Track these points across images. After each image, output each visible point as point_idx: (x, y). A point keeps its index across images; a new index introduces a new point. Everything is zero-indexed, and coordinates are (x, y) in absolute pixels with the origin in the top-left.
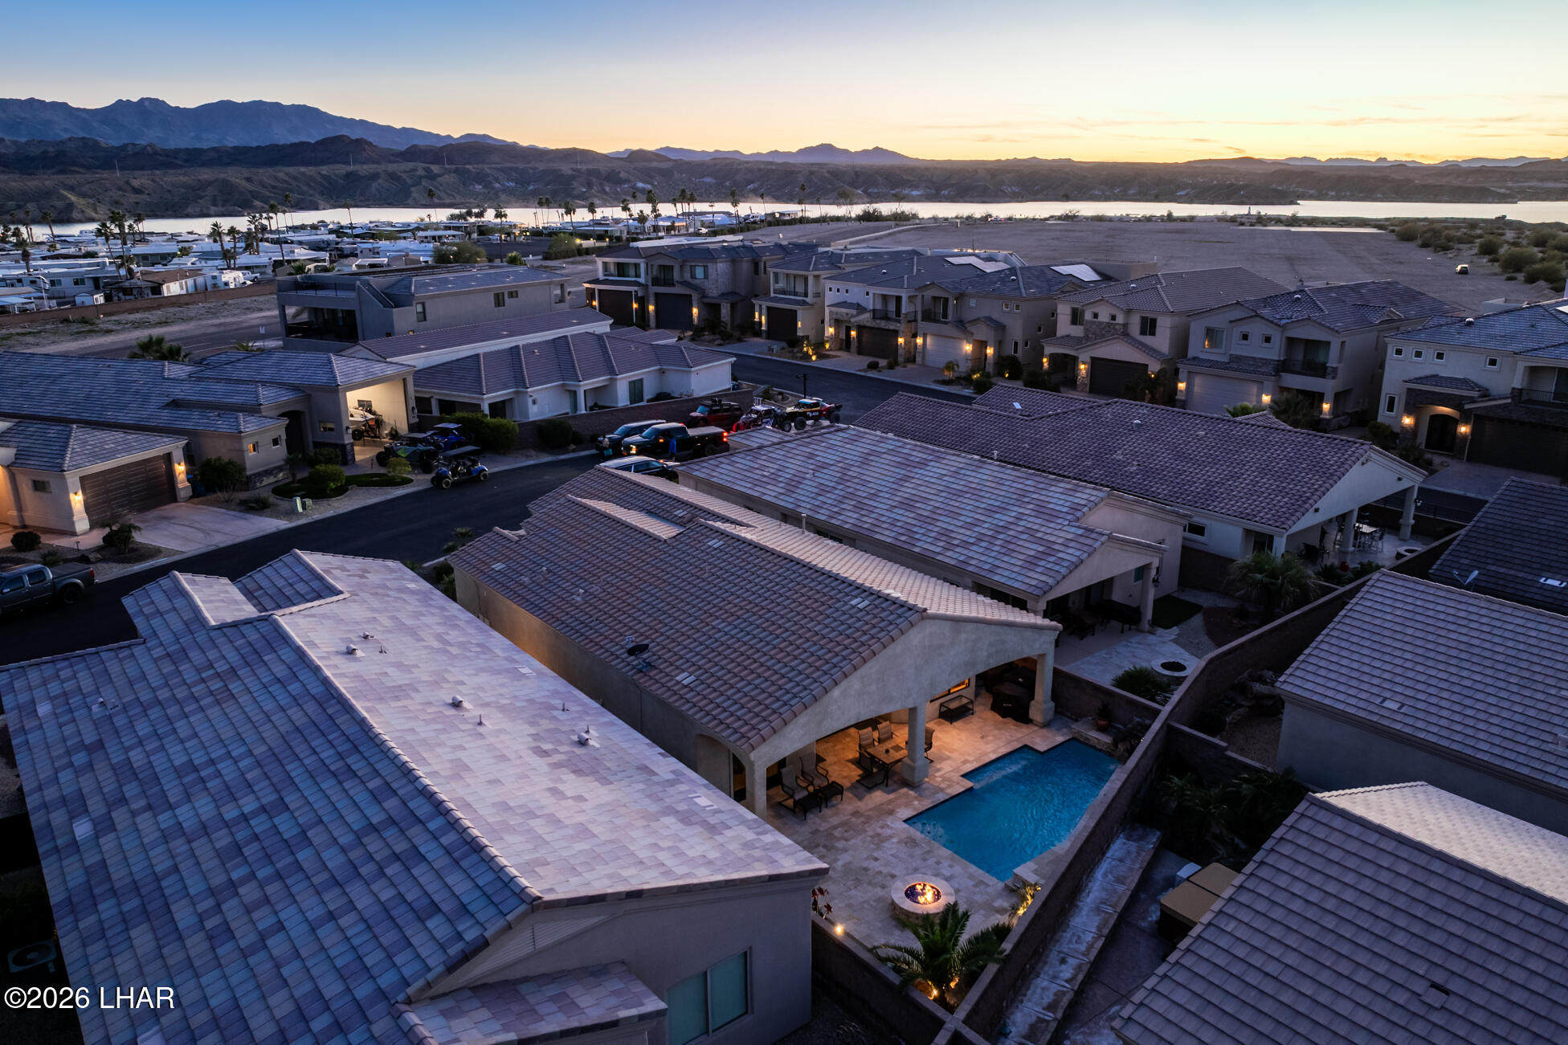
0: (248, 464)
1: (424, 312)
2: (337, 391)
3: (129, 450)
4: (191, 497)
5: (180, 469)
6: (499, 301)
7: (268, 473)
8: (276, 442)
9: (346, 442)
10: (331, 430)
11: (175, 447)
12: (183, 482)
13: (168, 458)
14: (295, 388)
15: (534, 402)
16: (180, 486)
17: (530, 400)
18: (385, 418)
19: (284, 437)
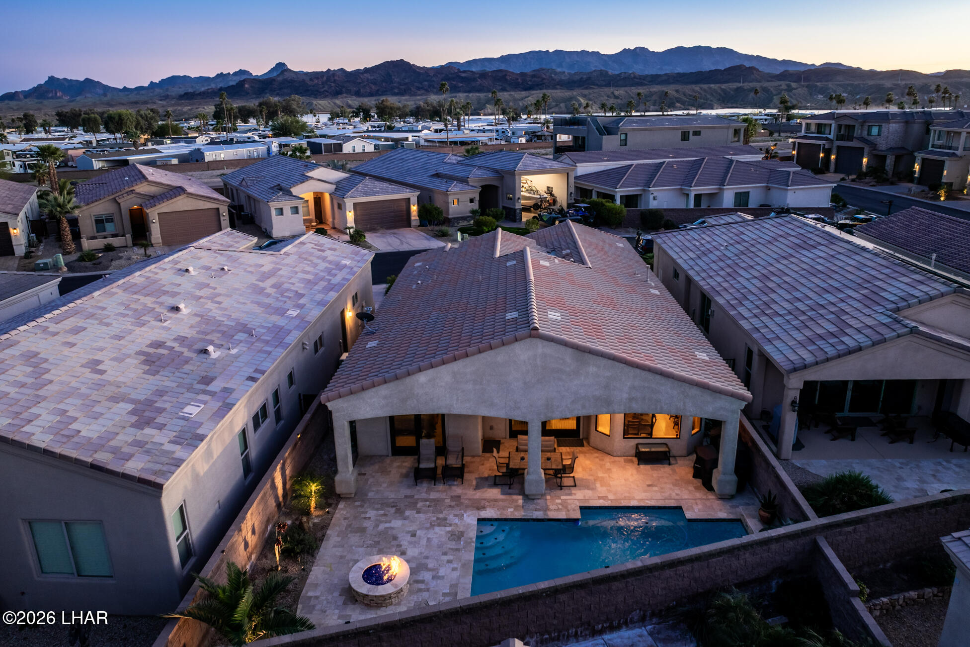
0: (451, 211)
1: (626, 140)
2: (514, 175)
3: (385, 192)
4: (419, 226)
5: (414, 208)
6: (685, 136)
7: (464, 218)
8: (472, 201)
9: (517, 207)
10: (511, 199)
11: (413, 196)
12: (415, 216)
13: (408, 200)
14: (497, 171)
15: (654, 199)
16: (413, 218)
17: (651, 197)
18: (558, 199)
19: (477, 198)
